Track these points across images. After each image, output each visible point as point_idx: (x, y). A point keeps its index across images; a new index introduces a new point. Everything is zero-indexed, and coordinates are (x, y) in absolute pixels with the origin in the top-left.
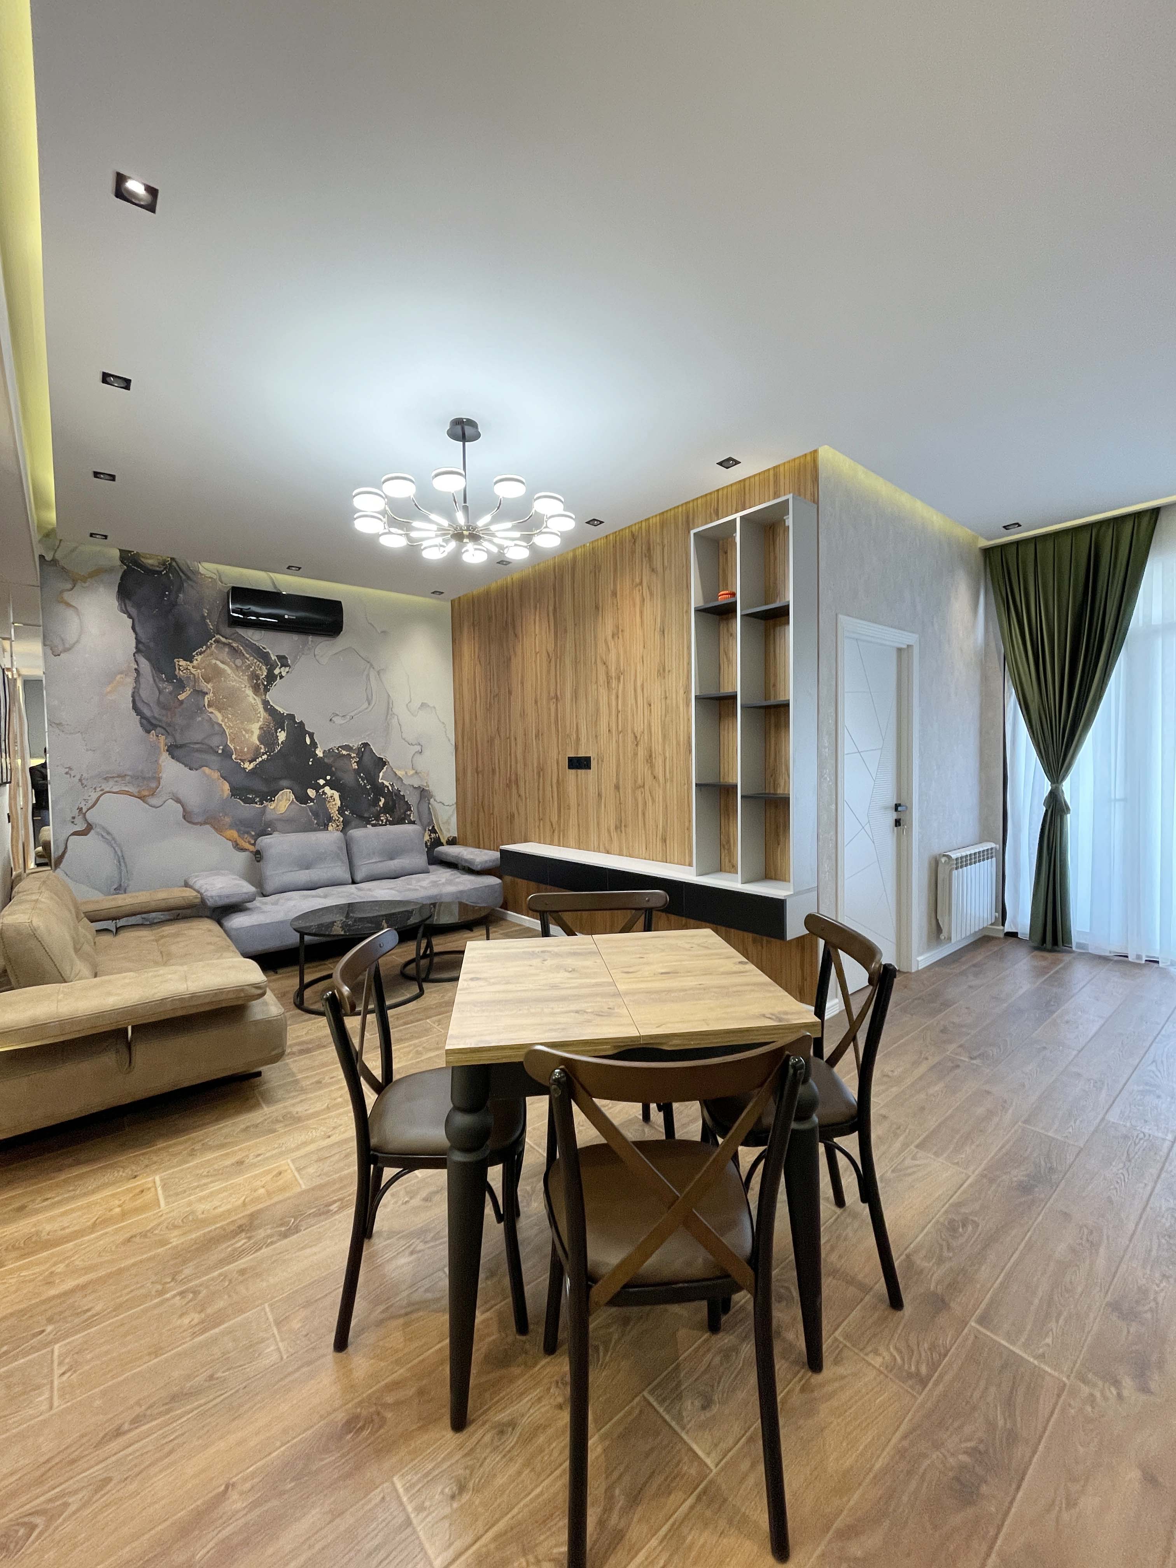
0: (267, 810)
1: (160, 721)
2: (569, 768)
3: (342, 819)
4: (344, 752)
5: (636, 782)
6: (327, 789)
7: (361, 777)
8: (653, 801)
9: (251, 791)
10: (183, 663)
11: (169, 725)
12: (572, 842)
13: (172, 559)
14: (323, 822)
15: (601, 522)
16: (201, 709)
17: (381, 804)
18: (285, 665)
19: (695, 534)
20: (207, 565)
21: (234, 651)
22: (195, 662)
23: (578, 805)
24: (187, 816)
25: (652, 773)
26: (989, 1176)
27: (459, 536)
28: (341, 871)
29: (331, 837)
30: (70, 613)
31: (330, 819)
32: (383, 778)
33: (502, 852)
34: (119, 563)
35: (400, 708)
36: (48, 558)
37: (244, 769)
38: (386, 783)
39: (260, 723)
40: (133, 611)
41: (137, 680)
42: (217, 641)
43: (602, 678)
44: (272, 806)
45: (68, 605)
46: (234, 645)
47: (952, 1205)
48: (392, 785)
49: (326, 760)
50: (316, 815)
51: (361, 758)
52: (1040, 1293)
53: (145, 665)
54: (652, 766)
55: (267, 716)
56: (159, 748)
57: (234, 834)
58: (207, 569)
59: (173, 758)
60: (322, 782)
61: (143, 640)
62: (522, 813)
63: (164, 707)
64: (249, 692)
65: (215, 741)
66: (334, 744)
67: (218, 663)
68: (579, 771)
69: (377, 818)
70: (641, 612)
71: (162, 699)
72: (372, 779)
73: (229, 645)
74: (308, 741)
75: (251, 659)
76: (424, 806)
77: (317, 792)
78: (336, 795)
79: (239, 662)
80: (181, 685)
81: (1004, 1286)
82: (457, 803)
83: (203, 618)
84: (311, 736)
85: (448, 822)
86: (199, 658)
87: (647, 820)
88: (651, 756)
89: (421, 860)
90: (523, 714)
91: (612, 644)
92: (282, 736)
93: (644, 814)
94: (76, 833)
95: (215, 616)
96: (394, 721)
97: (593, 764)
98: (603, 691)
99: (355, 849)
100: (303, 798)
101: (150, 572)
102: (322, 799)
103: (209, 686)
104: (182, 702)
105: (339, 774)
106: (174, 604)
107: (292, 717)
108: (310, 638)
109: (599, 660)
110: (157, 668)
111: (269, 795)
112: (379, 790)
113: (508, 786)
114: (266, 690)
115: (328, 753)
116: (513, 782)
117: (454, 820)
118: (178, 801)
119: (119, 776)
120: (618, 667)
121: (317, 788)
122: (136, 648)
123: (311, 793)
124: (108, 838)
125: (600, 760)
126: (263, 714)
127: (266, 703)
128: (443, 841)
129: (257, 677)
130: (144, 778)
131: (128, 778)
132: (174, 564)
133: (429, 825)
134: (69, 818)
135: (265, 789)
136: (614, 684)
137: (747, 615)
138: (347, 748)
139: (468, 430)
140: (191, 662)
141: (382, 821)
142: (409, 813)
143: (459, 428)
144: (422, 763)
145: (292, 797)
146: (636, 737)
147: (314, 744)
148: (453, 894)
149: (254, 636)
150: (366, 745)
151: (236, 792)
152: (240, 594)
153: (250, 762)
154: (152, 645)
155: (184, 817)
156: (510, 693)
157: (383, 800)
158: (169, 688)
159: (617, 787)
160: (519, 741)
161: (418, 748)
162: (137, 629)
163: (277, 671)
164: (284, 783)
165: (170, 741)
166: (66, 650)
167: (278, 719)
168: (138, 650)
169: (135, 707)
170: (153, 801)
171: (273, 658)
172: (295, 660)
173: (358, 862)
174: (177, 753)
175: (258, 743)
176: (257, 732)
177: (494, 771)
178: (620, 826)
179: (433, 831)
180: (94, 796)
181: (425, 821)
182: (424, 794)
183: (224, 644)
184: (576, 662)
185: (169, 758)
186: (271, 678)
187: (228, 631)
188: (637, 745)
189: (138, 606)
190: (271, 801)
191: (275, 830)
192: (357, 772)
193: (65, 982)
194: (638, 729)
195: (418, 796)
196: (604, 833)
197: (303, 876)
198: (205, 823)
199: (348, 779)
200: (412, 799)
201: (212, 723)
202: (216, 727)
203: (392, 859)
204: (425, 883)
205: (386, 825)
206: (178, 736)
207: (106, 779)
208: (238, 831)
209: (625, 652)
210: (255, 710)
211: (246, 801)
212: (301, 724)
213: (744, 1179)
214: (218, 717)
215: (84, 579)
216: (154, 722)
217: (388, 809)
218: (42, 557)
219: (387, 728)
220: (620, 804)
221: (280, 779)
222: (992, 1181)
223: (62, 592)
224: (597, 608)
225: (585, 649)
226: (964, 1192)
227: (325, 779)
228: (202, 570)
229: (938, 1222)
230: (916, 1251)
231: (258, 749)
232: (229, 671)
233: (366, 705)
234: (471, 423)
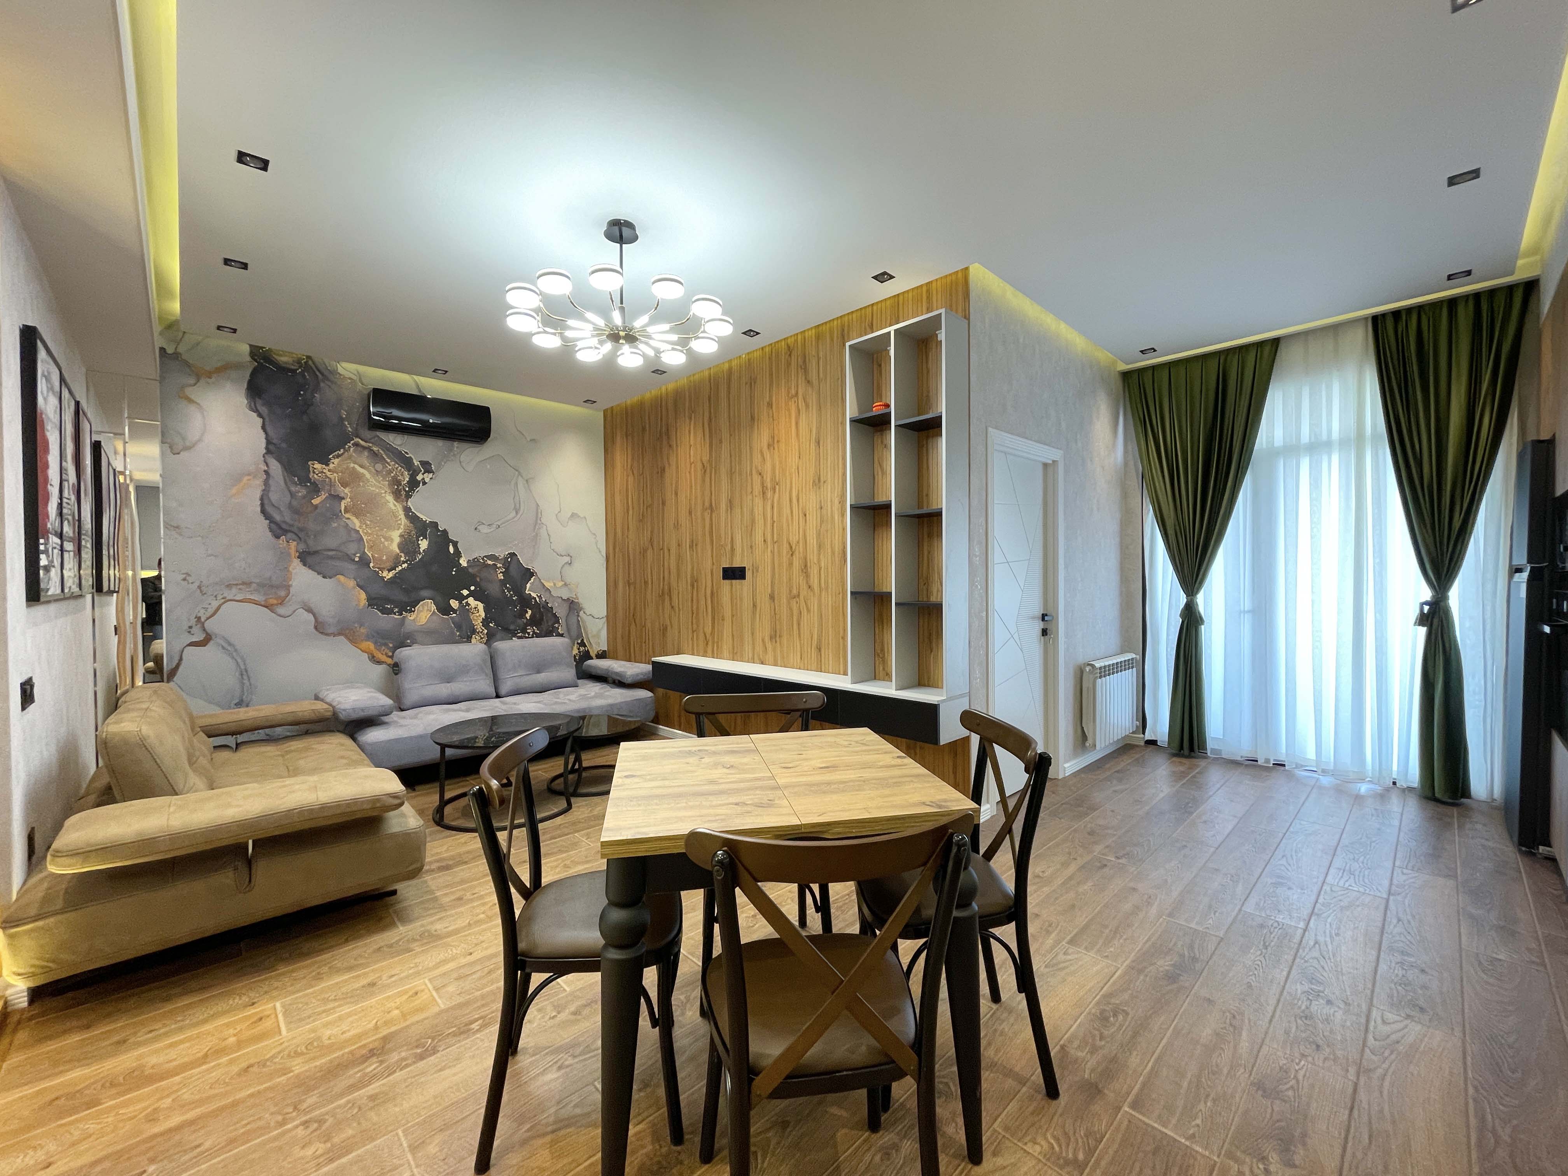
0: (407, 622)
1: (292, 526)
2: (724, 578)
3: (486, 631)
4: (490, 562)
5: (790, 591)
6: (471, 600)
7: (507, 588)
8: (808, 611)
9: (389, 601)
10: (318, 466)
11: (301, 530)
12: (726, 653)
13: (309, 357)
14: (466, 634)
15: (758, 333)
16: (337, 515)
17: (528, 616)
18: (428, 471)
19: (850, 346)
20: (345, 365)
21: (375, 455)
22: (331, 466)
23: (733, 616)
24: (320, 627)
25: (807, 583)
26: (1137, 968)
27: (615, 337)
28: (484, 685)
29: (475, 648)
30: (192, 408)
31: (474, 631)
32: (530, 589)
33: (654, 663)
34: (249, 359)
35: (549, 518)
36: (170, 351)
37: (383, 578)
38: (534, 595)
39: (400, 531)
40: (264, 410)
41: (266, 483)
42: (356, 445)
43: (757, 488)
44: (411, 617)
45: (190, 401)
46: (375, 449)
47: (1104, 996)
48: (540, 597)
49: (470, 570)
50: (459, 627)
51: (507, 569)
52: (1189, 1075)
53: (275, 467)
54: (807, 576)
55: (408, 523)
56: (289, 555)
57: (370, 645)
58: (347, 369)
59: (305, 565)
60: (465, 592)
61: (275, 441)
62: (676, 626)
63: (296, 512)
64: (390, 498)
65: (351, 548)
66: (479, 553)
67: (357, 467)
68: (734, 581)
69: (524, 630)
70: (797, 424)
71: (295, 503)
72: (519, 590)
73: (369, 449)
74: (451, 549)
75: (391, 464)
76: (573, 620)
77: (460, 603)
78: (481, 606)
79: (379, 466)
80: (315, 489)
81: (1154, 1073)
82: (607, 617)
83: (342, 420)
84: (455, 544)
85: (598, 636)
86: (336, 461)
87: (802, 632)
88: (806, 566)
89: (570, 673)
90: (677, 526)
91: (767, 456)
92: (424, 544)
93: (799, 624)
94: (192, 644)
95: (354, 418)
96: (543, 532)
97: (748, 574)
98: (758, 501)
99: (500, 662)
100: (445, 610)
101: (282, 369)
102: (465, 610)
103: (347, 490)
104: (316, 507)
105: (483, 584)
106: (308, 404)
107: (435, 525)
108: (456, 444)
109: (754, 472)
110: (288, 468)
111: (409, 606)
112: (526, 601)
113: (662, 596)
114: (408, 496)
115: (473, 562)
116: (666, 594)
117: (604, 634)
118: (309, 610)
119: (244, 583)
120: (773, 479)
121: (460, 598)
122: (267, 448)
123: (454, 604)
124: (229, 648)
125: (755, 569)
126: (403, 520)
127: (407, 510)
128: (593, 654)
129: (399, 483)
130: (272, 586)
131: (254, 585)
132: (310, 362)
133: (577, 638)
134: (186, 627)
135: (405, 599)
136: (769, 494)
137: (900, 426)
138: (492, 557)
139: (626, 231)
140: (327, 465)
141: (529, 634)
142: (556, 625)
143: (616, 229)
144: (573, 575)
145: (434, 607)
146: (791, 547)
147: (458, 554)
148: (601, 707)
149: (395, 440)
150: (513, 555)
151: (373, 601)
152: (382, 396)
153: (389, 571)
154: (284, 445)
155: (316, 628)
156: (664, 503)
157: (530, 612)
158: (302, 492)
159: (772, 597)
160: (673, 551)
161: (567, 559)
162: (268, 429)
163: (419, 477)
164: (424, 593)
165: (302, 547)
166: (187, 448)
167: (421, 527)
168: (268, 451)
169: (263, 511)
170: (281, 610)
171: (416, 463)
172: (439, 467)
173: (503, 674)
174: (309, 560)
175: (398, 551)
176: (397, 540)
177: (646, 583)
178: (774, 636)
179: (582, 644)
180: (215, 604)
181: (574, 633)
182: (573, 606)
183: (364, 448)
184: (731, 473)
185: (301, 565)
186: (414, 484)
187: (368, 434)
188: (792, 555)
189: (267, 404)
190: (411, 611)
191: (414, 642)
192: (503, 583)
193: (177, 794)
194: (794, 539)
195: (567, 608)
196: (759, 642)
197: (444, 690)
198: (340, 634)
199: (494, 589)
200: (560, 611)
201: (349, 530)
202: (354, 535)
203: (539, 672)
204: (573, 697)
205: (533, 637)
206: (311, 542)
207: (229, 586)
208: (375, 643)
209: (781, 462)
210: (396, 517)
211: (385, 611)
212: (445, 532)
213: (905, 969)
214: (356, 523)
215: (209, 375)
216: (284, 526)
217: (534, 622)
218: (162, 350)
219: (535, 539)
220: (775, 613)
221: (422, 589)
222: (1140, 971)
223: (183, 387)
224: (753, 418)
225: (740, 460)
226: (1114, 983)
227: (469, 590)
228: (340, 370)
229: (1089, 1013)
230: (1070, 1041)
231: (398, 557)
232: (368, 475)
233: (513, 514)
234: (629, 225)
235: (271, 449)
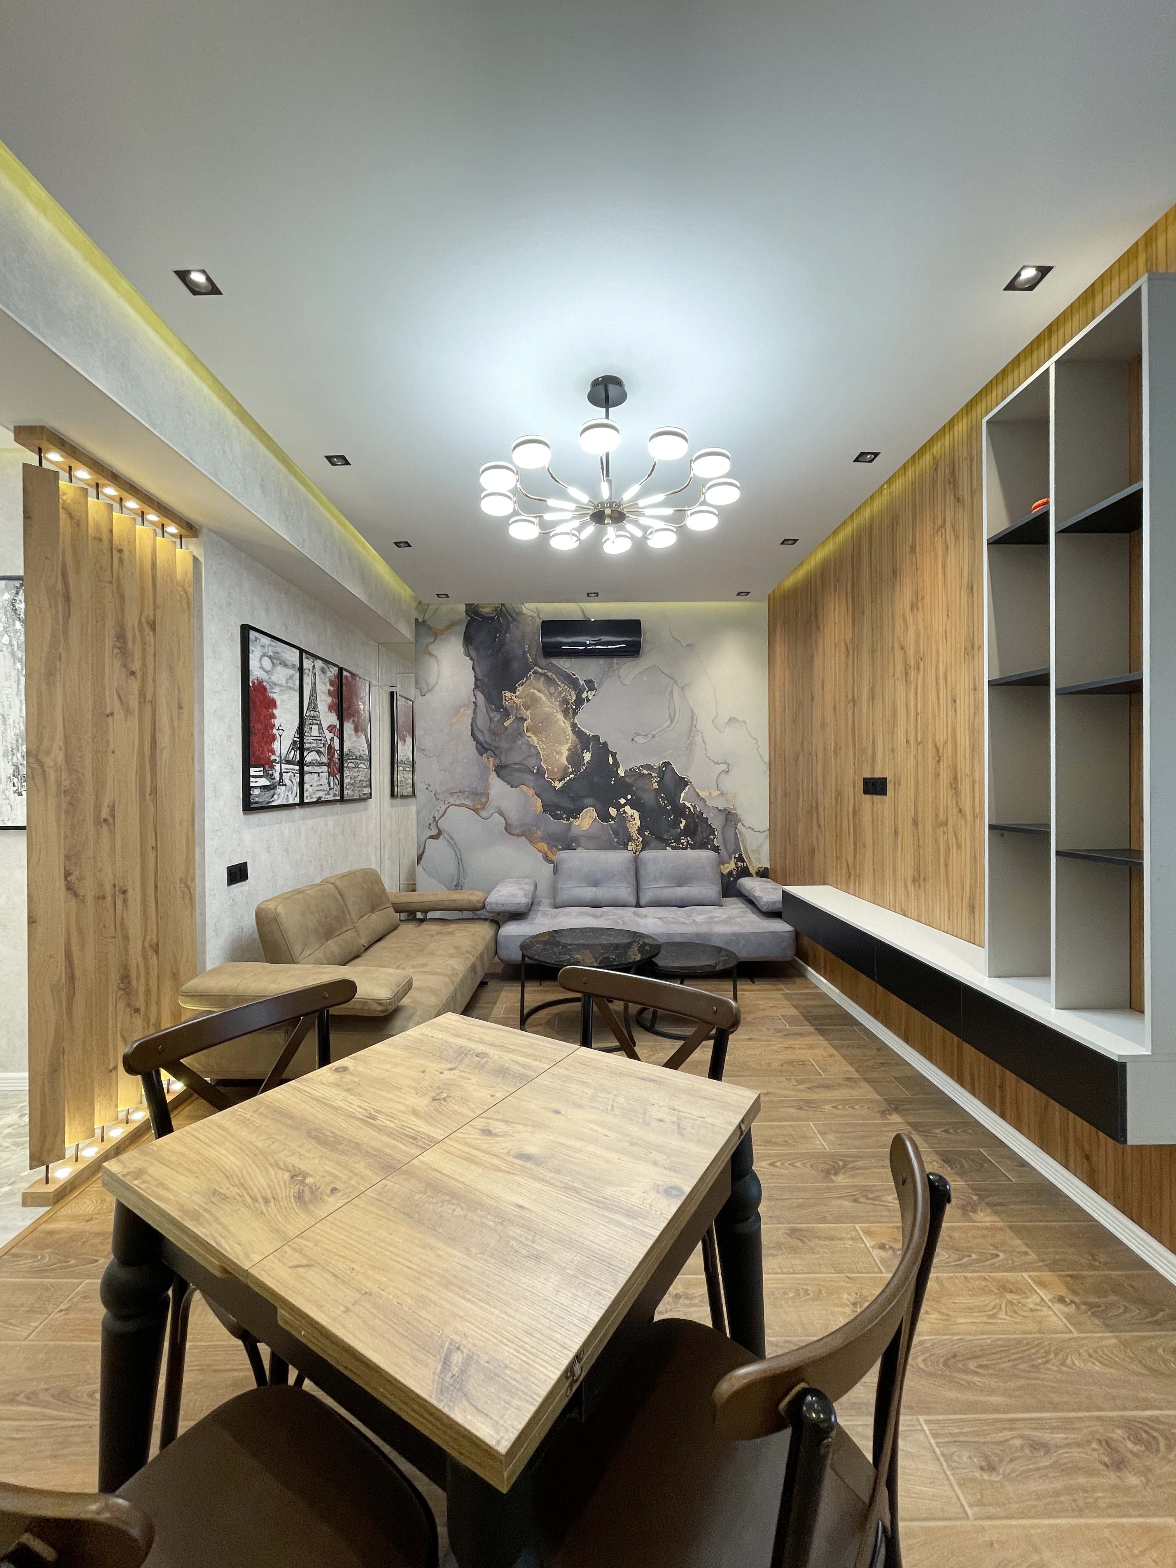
0: (573, 826)
1: (490, 745)
2: (866, 792)
3: (641, 839)
4: (645, 772)
5: (937, 815)
6: (627, 809)
7: (661, 797)
8: (959, 846)
9: (559, 808)
10: (508, 694)
11: (496, 748)
12: (867, 892)
13: (503, 605)
14: (622, 840)
15: (876, 455)
16: (520, 734)
17: (682, 826)
18: (591, 689)
19: (988, 422)
20: (527, 605)
21: (549, 681)
22: (518, 693)
23: (874, 843)
24: (508, 828)
25: (957, 805)
28: (625, 892)
29: (618, 859)
30: (432, 660)
31: (630, 839)
32: (685, 799)
33: (784, 893)
34: (464, 615)
35: (704, 724)
36: (420, 621)
37: (554, 787)
38: (688, 805)
39: (569, 745)
40: (473, 654)
41: (475, 710)
42: (535, 672)
43: (900, 667)
44: (577, 823)
45: (431, 655)
46: (549, 674)
48: (694, 807)
49: (627, 779)
50: (617, 834)
51: (662, 779)
53: (480, 697)
54: (957, 793)
55: (574, 737)
56: (489, 768)
57: (544, 846)
58: (529, 608)
59: (499, 776)
60: (622, 801)
61: (480, 678)
62: (822, 848)
63: (493, 733)
64: (560, 716)
65: (531, 762)
66: (636, 763)
67: (535, 691)
68: (875, 797)
69: (678, 841)
70: (944, 566)
71: (492, 726)
72: (673, 799)
73: (545, 675)
74: (611, 761)
75: (562, 686)
76: (730, 832)
77: (618, 811)
78: (636, 814)
79: (552, 689)
80: (506, 714)
82: (769, 830)
83: (525, 653)
84: (614, 755)
85: (758, 851)
86: (520, 688)
87: (950, 874)
88: (955, 778)
89: (712, 890)
90: (823, 725)
91: (910, 620)
92: (587, 756)
93: (946, 865)
94: (431, 837)
95: (534, 651)
96: (698, 739)
97: (890, 787)
98: (901, 686)
99: (642, 872)
100: (604, 817)
101: (487, 619)
102: (622, 818)
103: (528, 713)
104: (506, 728)
105: (640, 793)
106: (502, 644)
107: (596, 738)
108: (615, 660)
109: (896, 645)
110: (489, 699)
111: (574, 813)
112: (680, 811)
113: (810, 812)
114: (575, 713)
115: (630, 772)
116: (813, 809)
117: (766, 848)
118: (501, 814)
119: (460, 792)
120: (917, 652)
121: (619, 807)
122: (475, 684)
123: (613, 812)
124: (453, 844)
125: (897, 783)
126: (571, 736)
127: (574, 726)
128: (752, 871)
129: (566, 702)
130: (477, 794)
131: (466, 793)
132: (504, 609)
133: (735, 852)
134: (427, 824)
135: (572, 807)
136: (912, 673)
138: (648, 767)
139: (613, 389)
140: (515, 693)
141: (683, 844)
142: (712, 837)
143: (601, 388)
144: (728, 783)
145: (595, 814)
146: (938, 750)
147: (616, 764)
149: (565, 664)
150: (667, 764)
151: (547, 808)
152: (550, 627)
153: (560, 781)
154: (486, 680)
155: (506, 829)
156: (812, 699)
157: (684, 822)
158: (497, 717)
159: (915, 823)
160: (820, 756)
161: (724, 767)
162: (476, 668)
163: (584, 696)
164: (587, 801)
165: (497, 762)
166: (429, 691)
167: (585, 740)
168: (476, 686)
169: (473, 734)
170: (484, 814)
171: (582, 683)
172: (601, 683)
173: (644, 886)
174: (503, 772)
175: (566, 763)
176: (566, 753)
177: (798, 792)
178: (918, 880)
179: (740, 859)
180: (444, 807)
181: (731, 847)
182: (730, 817)
183: (541, 674)
184: (873, 651)
185: (496, 776)
186: (579, 702)
187: (543, 662)
188: (938, 761)
189: (477, 649)
190: (576, 817)
191: (579, 846)
192: (657, 792)
194: (940, 739)
195: (724, 819)
196: (900, 884)
198: (522, 835)
199: (648, 798)
200: (716, 822)
201: (530, 746)
202: (533, 749)
203: (680, 886)
205: (686, 848)
206: (503, 758)
207: (452, 794)
208: (548, 844)
209: (926, 628)
210: (565, 733)
211: (556, 817)
212: (605, 744)
214: (534, 740)
215: (442, 632)
216: (486, 746)
217: (688, 832)
218: (417, 620)
219: (690, 746)
220: (918, 847)
221: (585, 797)
223: (427, 646)
224: (894, 572)
225: (882, 633)
227: (626, 799)
228: (524, 611)
231: (566, 768)
232: (544, 698)
233: (668, 723)
234: (616, 381)
235: (478, 685)
